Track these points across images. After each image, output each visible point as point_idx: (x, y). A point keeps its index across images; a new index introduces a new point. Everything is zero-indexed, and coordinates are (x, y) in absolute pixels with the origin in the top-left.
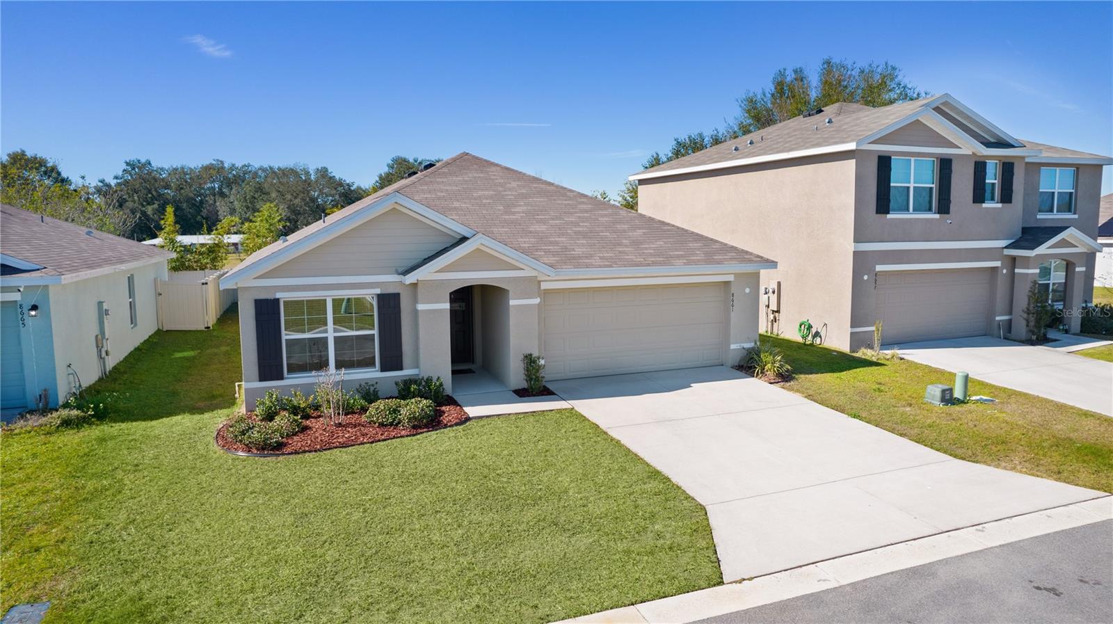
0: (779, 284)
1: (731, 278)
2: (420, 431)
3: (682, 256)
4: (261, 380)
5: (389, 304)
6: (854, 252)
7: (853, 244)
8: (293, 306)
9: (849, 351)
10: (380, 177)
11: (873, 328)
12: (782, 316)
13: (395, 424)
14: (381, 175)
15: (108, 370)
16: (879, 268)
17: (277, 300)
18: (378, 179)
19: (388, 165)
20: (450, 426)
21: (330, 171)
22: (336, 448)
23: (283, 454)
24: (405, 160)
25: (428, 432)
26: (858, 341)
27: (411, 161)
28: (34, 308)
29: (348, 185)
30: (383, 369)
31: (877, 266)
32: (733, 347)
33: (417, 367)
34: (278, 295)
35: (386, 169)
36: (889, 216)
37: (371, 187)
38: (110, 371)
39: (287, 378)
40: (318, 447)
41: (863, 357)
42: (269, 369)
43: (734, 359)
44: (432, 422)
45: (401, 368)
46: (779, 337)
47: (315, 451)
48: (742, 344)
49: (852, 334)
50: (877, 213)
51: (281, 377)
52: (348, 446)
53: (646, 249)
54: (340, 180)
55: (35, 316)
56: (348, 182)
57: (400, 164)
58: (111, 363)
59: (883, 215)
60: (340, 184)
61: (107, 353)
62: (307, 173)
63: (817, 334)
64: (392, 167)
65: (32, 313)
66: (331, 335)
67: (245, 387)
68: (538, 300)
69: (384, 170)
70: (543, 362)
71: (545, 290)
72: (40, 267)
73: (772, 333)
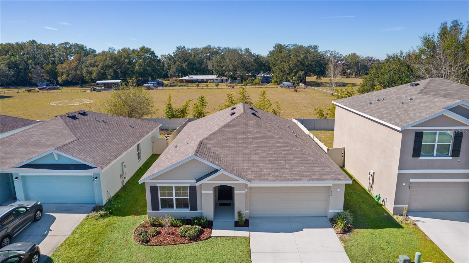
0: (374, 173)
1: (331, 185)
2: (191, 241)
3: (309, 176)
4: (152, 210)
5: (193, 190)
6: (398, 173)
7: (398, 170)
8: (162, 188)
9: (392, 214)
11: (403, 206)
12: (374, 186)
13: (185, 237)
14: (270, 51)
15: (125, 183)
16: (412, 180)
17: (157, 187)
18: (269, 53)
19: (274, 47)
20: (202, 240)
21: (250, 50)
22: (163, 245)
23: (147, 245)
24: (280, 45)
25: (193, 242)
26: (397, 211)
27: (283, 45)
28: (96, 178)
29: (257, 56)
30: (190, 210)
32: (330, 211)
33: (202, 210)
34: (157, 185)
35: (273, 49)
36: (419, 158)
37: (266, 57)
38: (125, 184)
39: (161, 210)
40: (158, 244)
41: (396, 220)
42: (155, 207)
43: (330, 216)
44: (196, 238)
45: (197, 210)
46: (372, 196)
47: (157, 246)
48: (335, 211)
49: (394, 208)
50: (413, 157)
51: (158, 210)
52: (166, 245)
53: (295, 171)
54: (254, 54)
55: (96, 181)
56: (257, 54)
57: (278, 47)
58: (126, 181)
59: (416, 158)
60: (253, 56)
61: (125, 178)
62: (241, 50)
63: (383, 201)
64: (275, 48)
65: (96, 180)
66: (174, 198)
67: (148, 211)
68: (247, 190)
69: (272, 49)
70: (248, 211)
71: (249, 187)
72: (96, 166)
73: (370, 192)
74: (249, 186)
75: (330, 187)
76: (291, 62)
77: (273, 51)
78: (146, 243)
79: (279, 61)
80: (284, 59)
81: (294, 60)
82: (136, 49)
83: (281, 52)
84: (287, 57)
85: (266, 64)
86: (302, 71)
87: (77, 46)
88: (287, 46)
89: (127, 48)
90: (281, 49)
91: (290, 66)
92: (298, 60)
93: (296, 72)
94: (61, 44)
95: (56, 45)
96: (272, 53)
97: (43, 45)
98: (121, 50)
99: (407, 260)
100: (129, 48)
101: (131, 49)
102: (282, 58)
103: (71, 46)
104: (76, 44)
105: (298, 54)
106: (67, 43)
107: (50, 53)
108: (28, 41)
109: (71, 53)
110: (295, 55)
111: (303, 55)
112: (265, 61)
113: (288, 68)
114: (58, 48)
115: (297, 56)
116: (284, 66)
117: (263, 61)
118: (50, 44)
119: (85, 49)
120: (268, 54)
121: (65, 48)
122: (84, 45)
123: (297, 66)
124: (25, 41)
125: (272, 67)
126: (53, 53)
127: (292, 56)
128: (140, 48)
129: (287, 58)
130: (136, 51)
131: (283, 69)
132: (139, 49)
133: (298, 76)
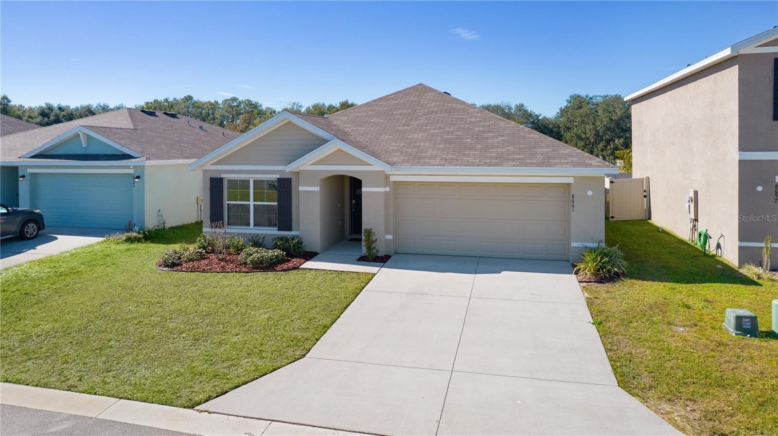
0: (696, 193)
1: (571, 180)
2: (255, 271)
4: (211, 228)
5: (285, 187)
6: (739, 160)
7: (738, 153)
8: (232, 182)
9: (738, 266)
10: (561, 110)
11: (763, 245)
12: (699, 225)
14: (561, 108)
18: (559, 111)
19: (567, 101)
20: (276, 271)
21: (525, 106)
22: (199, 272)
24: (579, 96)
26: (746, 256)
27: (585, 97)
28: (138, 177)
29: (536, 115)
30: (279, 230)
31: (776, 177)
32: (573, 244)
33: (299, 230)
34: (223, 176)
35: (566, 103)
37: (554, 117)
39: (226, 228)
43: (574, 257)
45: (291, 230)
47: (187, 272)
48: (584, 244)
49: (740, 248)
50: (774, 120)
51: (223, 227)
53: (491, 152)
55: (138, 182)
56: (536, 114)
57: (575, 99)
60: (530, 115)
62: (510, 108)
63: (719, 246)
64: (570, 102)
65: (136, 180)
66: (252, 203)
67: (204, 230)
68: (388, 189)
69: (564, 104)
70: (390, 237)
71: (393, 182)
72: (140, 156)
73: (693, 241)
74: (392, 179)
75: (569, 184)
76: (598, 123)
77: (567, 107)
78: (171, 268)
79: (576, 122)
80: (585, 119)
81: (603, 119)
82: (334, 105)
83: (581, 107)
84: (590, 114)
85: (554, 130)
86: (620, 137)
87: (249, 103)
88: (591, 98)
89: (321, 104)
90: (581, 102)
91: (596, 130)
92: (611, 119)
93: (608, 142)
94: (226, 101)
95: (220, 103)
96: (563, 111)
97: (201, 102)
98: (311, 108)
99: (746, 317)
100: (324, 105)
101: (327, 105)
102: (582, 116)
103: (240, 103)
104: (246, 100)
105: (611, 109)
106: (234, 99)
107: (209, 114)
108: (183, 97)
109: (238, 114)
110: (605, 110)
111: (621, 109)
112: (552, 124)
113: (594, 132)
114: (221, 106)
115: (610, 112)
116: (585, 130)
117: (549, 125)
118: (211, 101)
119: (260, 108)
120: (558, 113)
121: (232, 107)
122: (259, 103)
123: (609, 129)
124: (178, 98)
125: (565, 133)
126: (213, 114)
127: (600, 112)
128: (340, 103)
129: (591, 116)
130: (334, 107)
131: (583, 136)
132: (338, 105)
133: (612, 147)
